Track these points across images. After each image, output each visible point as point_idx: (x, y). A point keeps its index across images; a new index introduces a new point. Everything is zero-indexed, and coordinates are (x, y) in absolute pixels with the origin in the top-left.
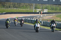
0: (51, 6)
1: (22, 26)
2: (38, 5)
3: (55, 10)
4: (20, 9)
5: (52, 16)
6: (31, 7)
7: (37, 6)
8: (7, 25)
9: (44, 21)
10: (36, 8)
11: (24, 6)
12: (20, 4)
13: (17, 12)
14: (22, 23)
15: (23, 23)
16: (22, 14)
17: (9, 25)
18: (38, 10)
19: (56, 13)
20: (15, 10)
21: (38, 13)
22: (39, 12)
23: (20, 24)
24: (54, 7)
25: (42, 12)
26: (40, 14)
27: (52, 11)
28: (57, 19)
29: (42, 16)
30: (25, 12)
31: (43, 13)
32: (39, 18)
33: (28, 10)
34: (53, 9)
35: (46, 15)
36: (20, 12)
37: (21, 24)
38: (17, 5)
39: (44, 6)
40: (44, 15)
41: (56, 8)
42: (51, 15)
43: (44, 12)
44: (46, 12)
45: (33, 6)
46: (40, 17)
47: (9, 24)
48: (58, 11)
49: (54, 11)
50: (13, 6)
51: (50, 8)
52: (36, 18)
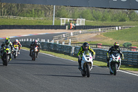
0: (94, 11)
1: (34, 59)
2: (65, 10)
3: (103, 20)
4: (22, 18)
5: (95, 35)
6: (48, 13)
7: (60, 10)
8: (6, 58)
9: (78, 46)
10: (58, 16)
11: (31, 11)
12: (23, 6)
13: (15, 24)
14: (34, 51)
15: (37, 52)
16: (27, 30)
17: (10, 58)
18: (63, 22)
19: (103, 27)
20: (11, 20)
21: (63, 27)
22: (66, 25)
23: (30, 55)
24: (100, 12)
25: (72, 25)
26: (69, 29)
27: (95, 21)
28: (105, 41)
29: (72, 34)
30: (34, 24)
31: (75, 28)
32: (66, 38)
33: (41, 20)
34: (96, 18)
35: (80, 31)
36: (23, 26)
37: (33, 55)
38: (15, 10)
39: (78, 11)
40: (76, 31)
41: (104, 17)
42: (92, 33)
43: (77, 25)
44: (81, 24)
45: (53, 12)
46: (68, 36)
47: (10, 55)
48: (108, 23)
49: (99, 23)
50: (7, 12)
51: (90, 15)
52: (59, 38)
